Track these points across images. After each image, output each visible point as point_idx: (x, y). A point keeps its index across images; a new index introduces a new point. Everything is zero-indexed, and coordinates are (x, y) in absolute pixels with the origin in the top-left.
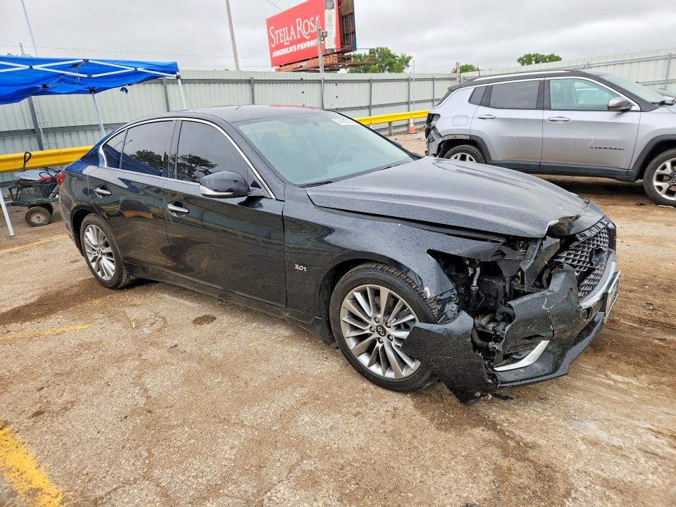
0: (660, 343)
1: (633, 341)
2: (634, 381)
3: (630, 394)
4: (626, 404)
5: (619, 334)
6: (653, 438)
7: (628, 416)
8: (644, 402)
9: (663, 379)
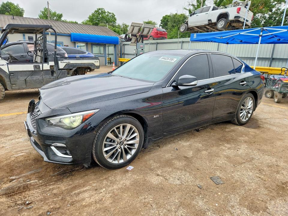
0: (12, 178)
1: (24, 172)
2: (16, 156)
3: (15, 152)
4: (15, 149)
5: (33, 172)
6: (4, 146)
7: (13, 147)
8: (10, 152)
9: (5, 162)
